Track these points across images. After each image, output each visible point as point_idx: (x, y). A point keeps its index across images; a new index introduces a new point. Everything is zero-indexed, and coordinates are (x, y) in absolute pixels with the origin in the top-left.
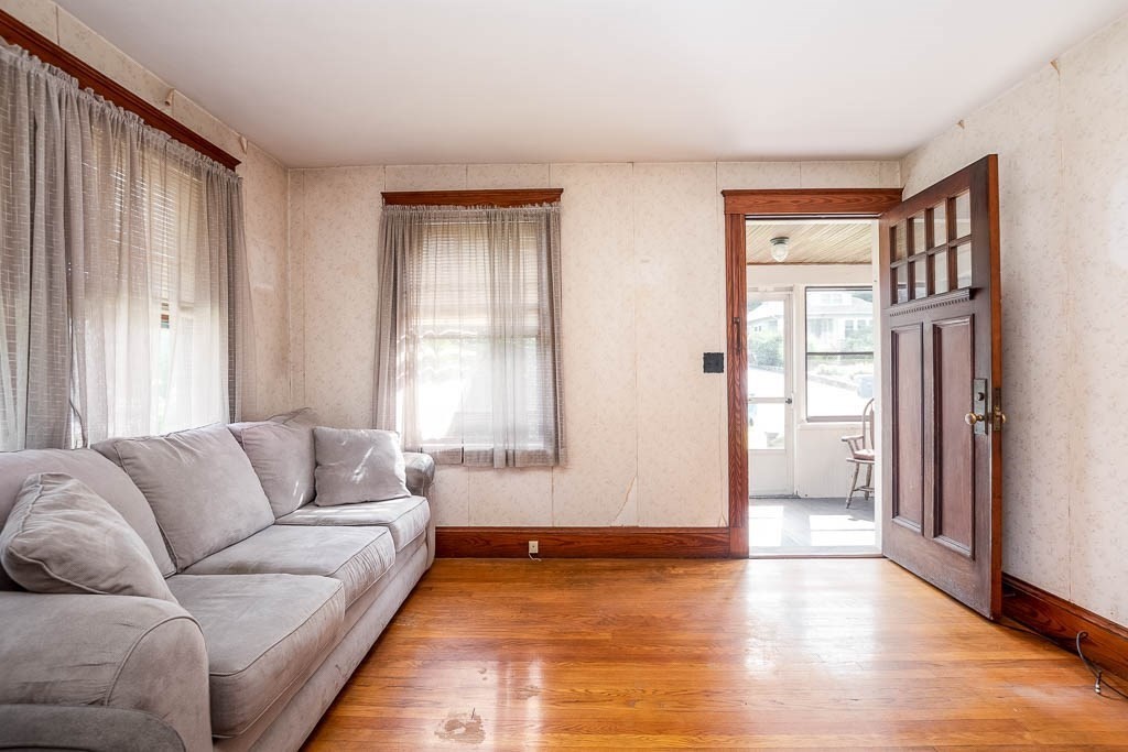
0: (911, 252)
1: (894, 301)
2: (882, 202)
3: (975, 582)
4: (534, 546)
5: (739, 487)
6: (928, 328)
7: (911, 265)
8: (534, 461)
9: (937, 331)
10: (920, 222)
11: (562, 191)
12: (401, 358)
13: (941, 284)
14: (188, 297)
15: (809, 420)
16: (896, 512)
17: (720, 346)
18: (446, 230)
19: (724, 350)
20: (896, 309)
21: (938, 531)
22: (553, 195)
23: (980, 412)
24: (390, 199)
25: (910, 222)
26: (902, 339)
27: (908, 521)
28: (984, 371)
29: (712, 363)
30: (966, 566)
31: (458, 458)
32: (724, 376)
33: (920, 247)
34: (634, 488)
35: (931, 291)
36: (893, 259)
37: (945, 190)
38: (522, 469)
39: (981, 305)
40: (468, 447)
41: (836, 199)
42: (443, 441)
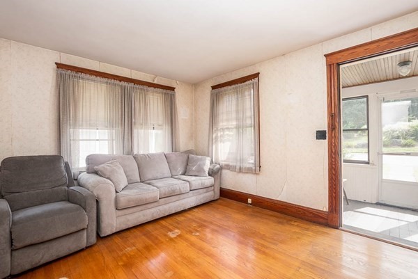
4: (250, 201)
5: (334, 195)
8: (249, 171)
11: (259, 73)
12: (214, 135)
14: (160, 123)
17: (325, 127)
18: (226, 94)
19: (326, 129)
22: (257, 75)
24: (214, 88)
29: (321, 135)
31: (228, 167)
32: (327, 140)
34: (285, 186)
38: (245, 173)
40: (231, 164)
42: (224, 161)
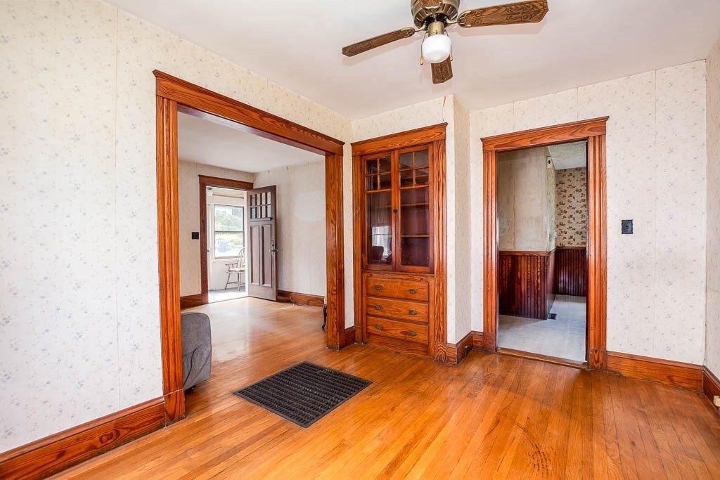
0: (261, 204)
1: (251, 218)
2: (248, 186)
3: (271, 294)
6: (261, 227)
7: (261, 208)
9: (263, 228)
10: (264, 195)
13: (264, 216)
15: (216, 258)
16: (252, 281)
19: (199, 231)
20: (252, 220)
21: (264, 283)
23: (273, 249)
25: (261, 195)
26: (254, 229)
27: (256, 283)
28: (273, 239)
29: (195, 236)
30: (270, 290)
32: (199, 240)
33: (264, 203)
35: (261, 217)
36: (251, 205)
37: (265, 189)
39: (273, 222)
41: (235, 183)
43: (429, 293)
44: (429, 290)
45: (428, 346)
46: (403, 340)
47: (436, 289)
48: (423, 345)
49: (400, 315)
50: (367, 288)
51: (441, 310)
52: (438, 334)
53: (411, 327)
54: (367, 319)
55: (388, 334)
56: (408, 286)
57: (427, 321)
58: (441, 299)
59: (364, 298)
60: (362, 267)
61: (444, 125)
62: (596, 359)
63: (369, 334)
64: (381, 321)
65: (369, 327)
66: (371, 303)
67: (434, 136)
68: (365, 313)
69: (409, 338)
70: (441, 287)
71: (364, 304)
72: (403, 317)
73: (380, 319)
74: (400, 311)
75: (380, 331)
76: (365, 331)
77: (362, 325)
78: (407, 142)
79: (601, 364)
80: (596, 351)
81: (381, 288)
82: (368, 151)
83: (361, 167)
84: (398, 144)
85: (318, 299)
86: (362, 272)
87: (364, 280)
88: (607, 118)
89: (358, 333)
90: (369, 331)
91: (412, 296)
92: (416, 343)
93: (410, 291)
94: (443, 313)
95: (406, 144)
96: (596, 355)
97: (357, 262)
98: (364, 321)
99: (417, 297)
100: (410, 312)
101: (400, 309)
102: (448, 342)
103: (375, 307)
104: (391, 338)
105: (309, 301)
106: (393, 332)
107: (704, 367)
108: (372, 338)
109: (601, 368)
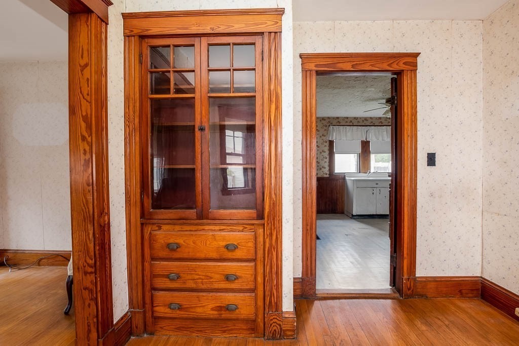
43: (256, 248)
44: (256, 244)
45: (254, 321)
46: (216, 319)
47: (267, 240)
48: (246, 321)
49: (211, 283)
50: (151, 247)
51: (274, 270)
52: (270, 302)
53: (230, 298)
54: (152, 296)
55: (192, 315)
56: (224, 240)
57: (252, 287)
58: (274, 254)
59: (146, 264)
60: (143, 215)
61: (280, 12)
62: (409, 286)
63: (156, 319)
64: (178, 298)
65: (156, 309)
66: (158, 271)
67: (265, 25)
68: (148, 287)
69: (225, 315)
70: (274, 237)
71: (147, 272)
72: (216, 286)
73: (176, 294)
74: (211, 278)
75: (178, 312)
76: (149, 315)
77: (144, 306)
78: (224, 27)
79: (413, 290)
80: (409, 279)
81: (179, 246)
82: (155, 31)
83: (141, 55)
84: (208, 28)
85: (58, 255)
86: (142, 224)
87: (146, 236)
88: (418, 54)
89: (138, 321)
90: (156, 314)
91: (230, 255)
92: (237, 319)
93: (227, 247)
94: (277, 273)
95: (222, 29)
96: (408, 283)
97: (133, 209)
98: (148, 300)
99: (238, 254)
100: (227, 278)
101: (209, 274)
102: (283, 310)
103: (167, 276)
104: (196, 319)
105: (40, 260)
106: (199, 310)
107: (481, 277)
108: (162, 324)
109: (412, 294)
